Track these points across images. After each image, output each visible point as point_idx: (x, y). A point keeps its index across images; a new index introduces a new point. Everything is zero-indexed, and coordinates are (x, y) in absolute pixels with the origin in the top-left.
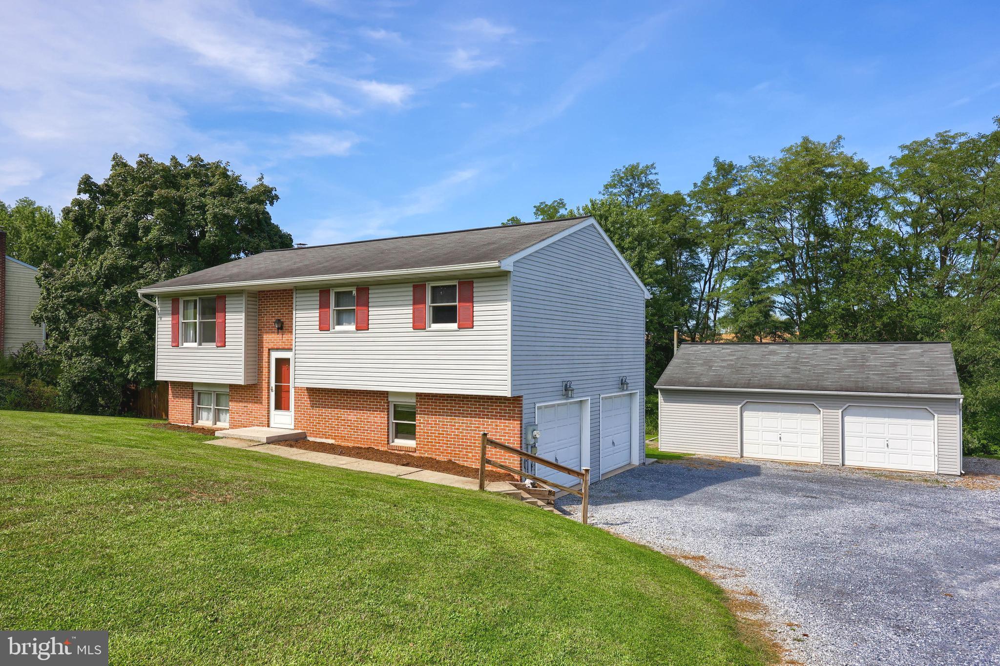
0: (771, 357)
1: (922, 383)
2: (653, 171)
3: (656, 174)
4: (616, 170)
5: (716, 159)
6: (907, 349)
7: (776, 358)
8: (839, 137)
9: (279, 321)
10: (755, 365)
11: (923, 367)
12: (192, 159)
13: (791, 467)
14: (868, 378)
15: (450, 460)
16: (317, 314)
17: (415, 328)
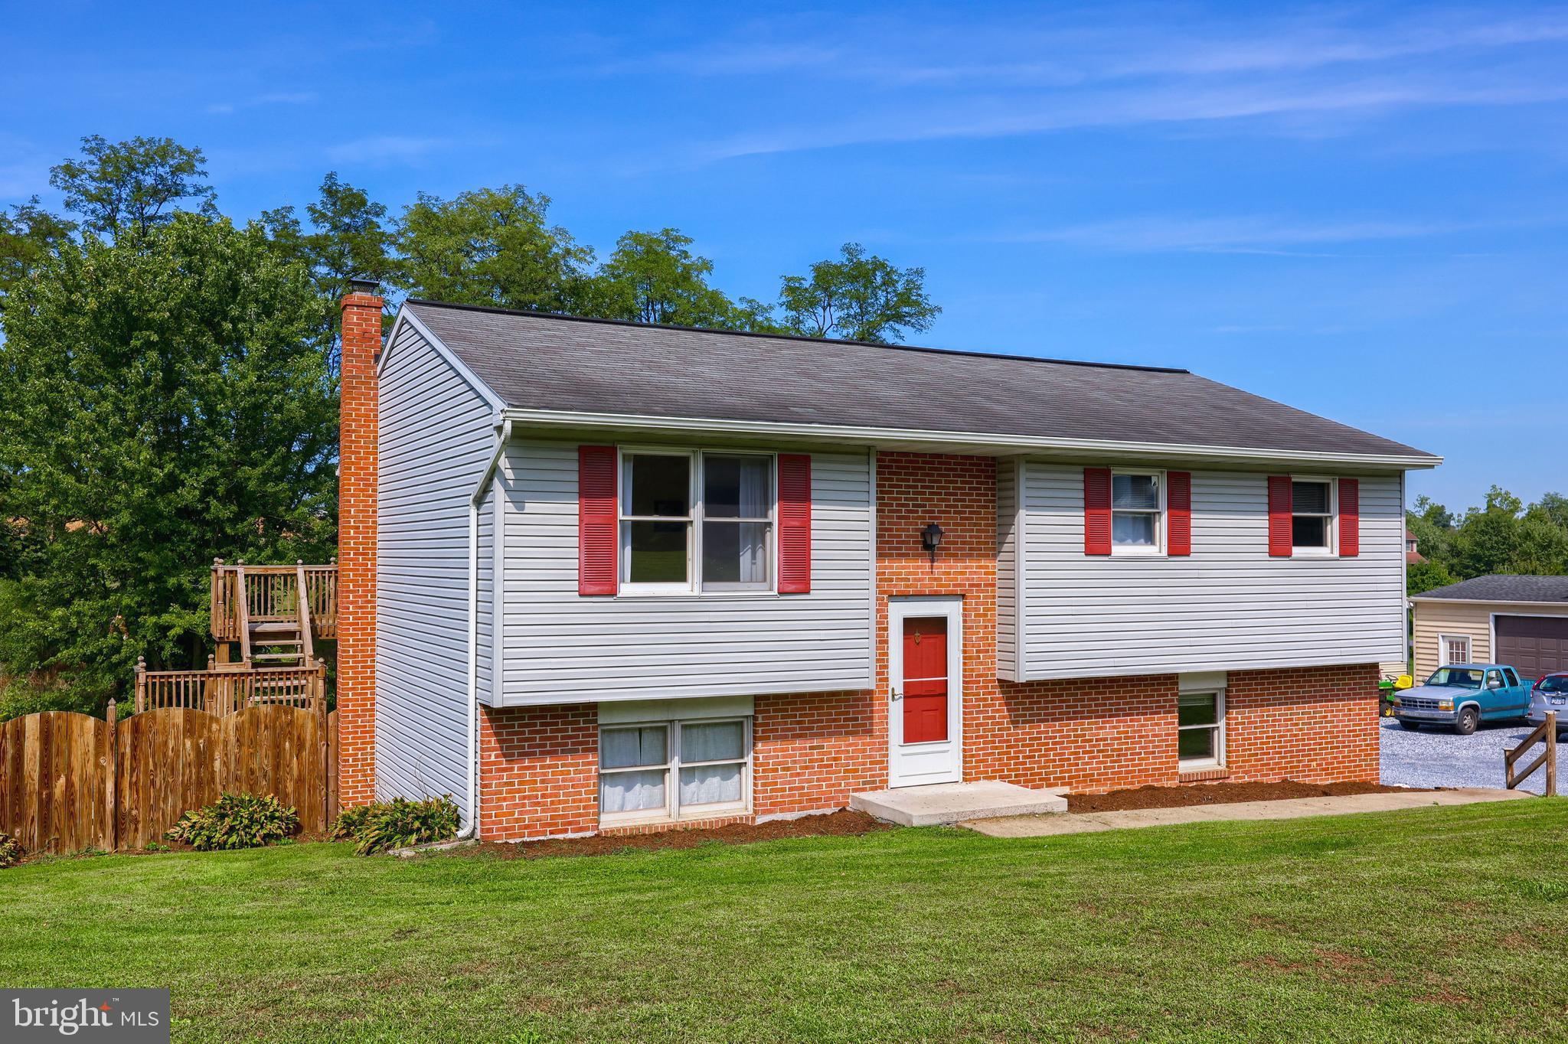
9: (934, 529)
15: (1285, 780)
16: (1078, 518)
17: (1273, 553)
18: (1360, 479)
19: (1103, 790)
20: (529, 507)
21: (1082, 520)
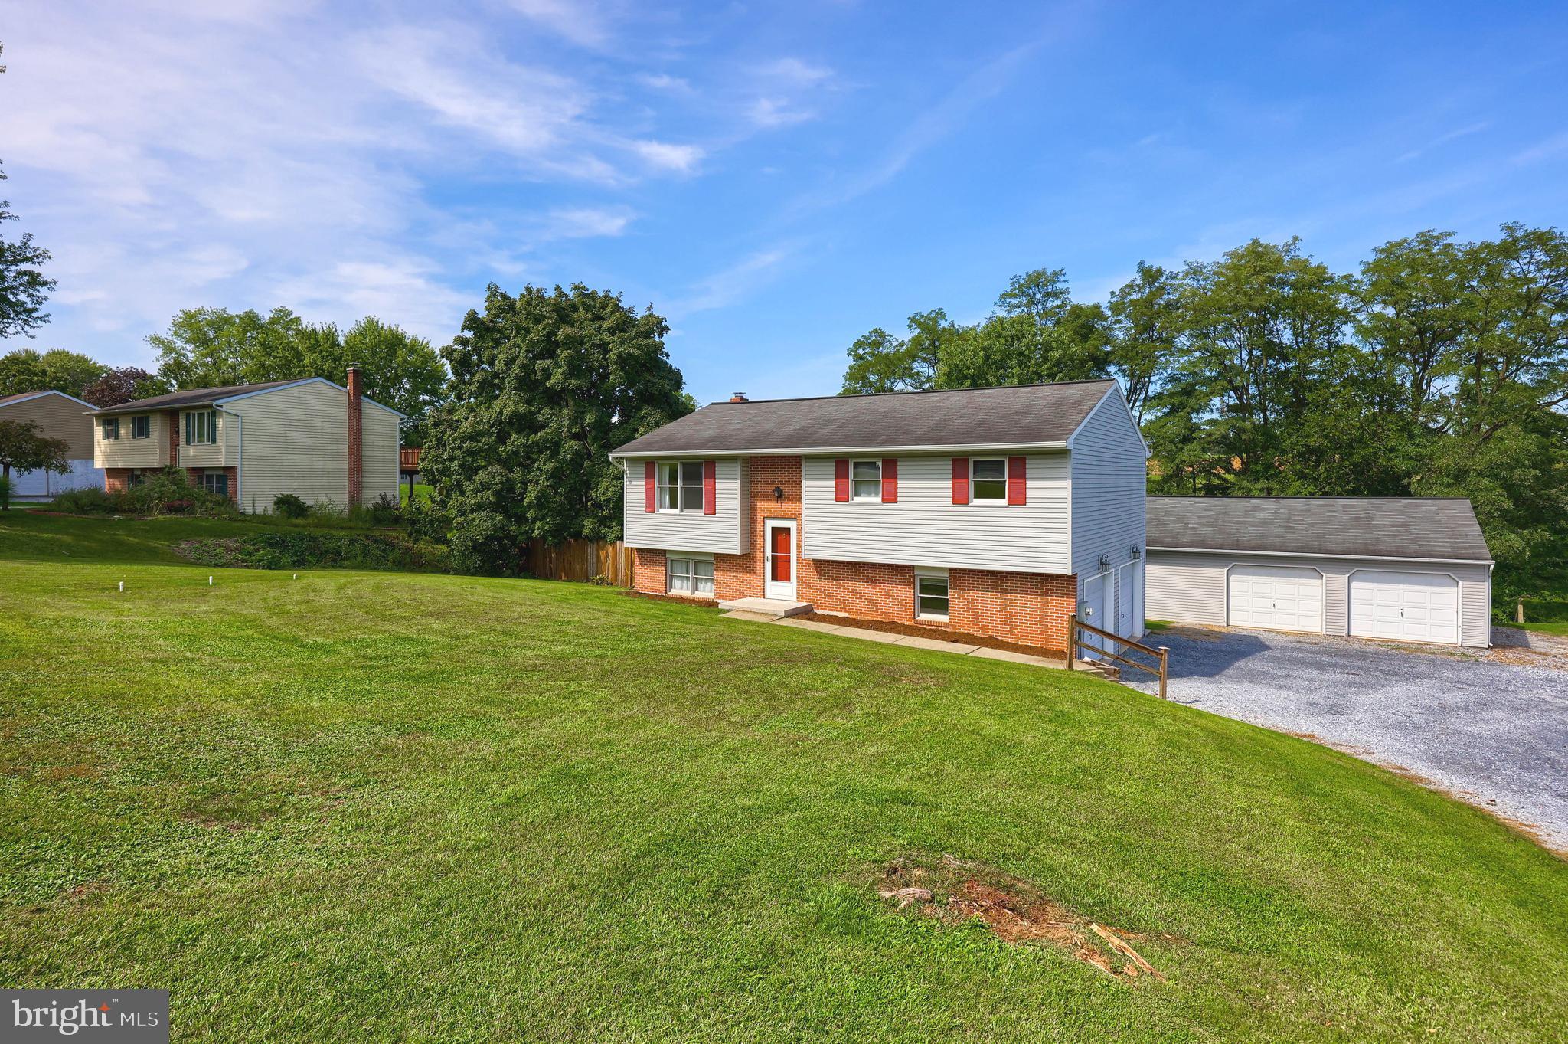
0: (1257, 514)
1: (1444, 546)
2: (1062, 278)
3: (1065, 281)
4: (1016, 276)
5: (1140, 264)
6: (1417, 506)
7: (1262, 515)
8: (1296, 239)
9: (778, 489)
10: (1238, 523)
11: (1439, 527)
12: (576, 288)
13: (1291, 638)
14: (1378, 539)
15: (991, 637)
16: (832, 484)
17: (954, 502)
18: (1026, 456)
19: (866, 618)
20: (633, 483)
21: (834, 485)
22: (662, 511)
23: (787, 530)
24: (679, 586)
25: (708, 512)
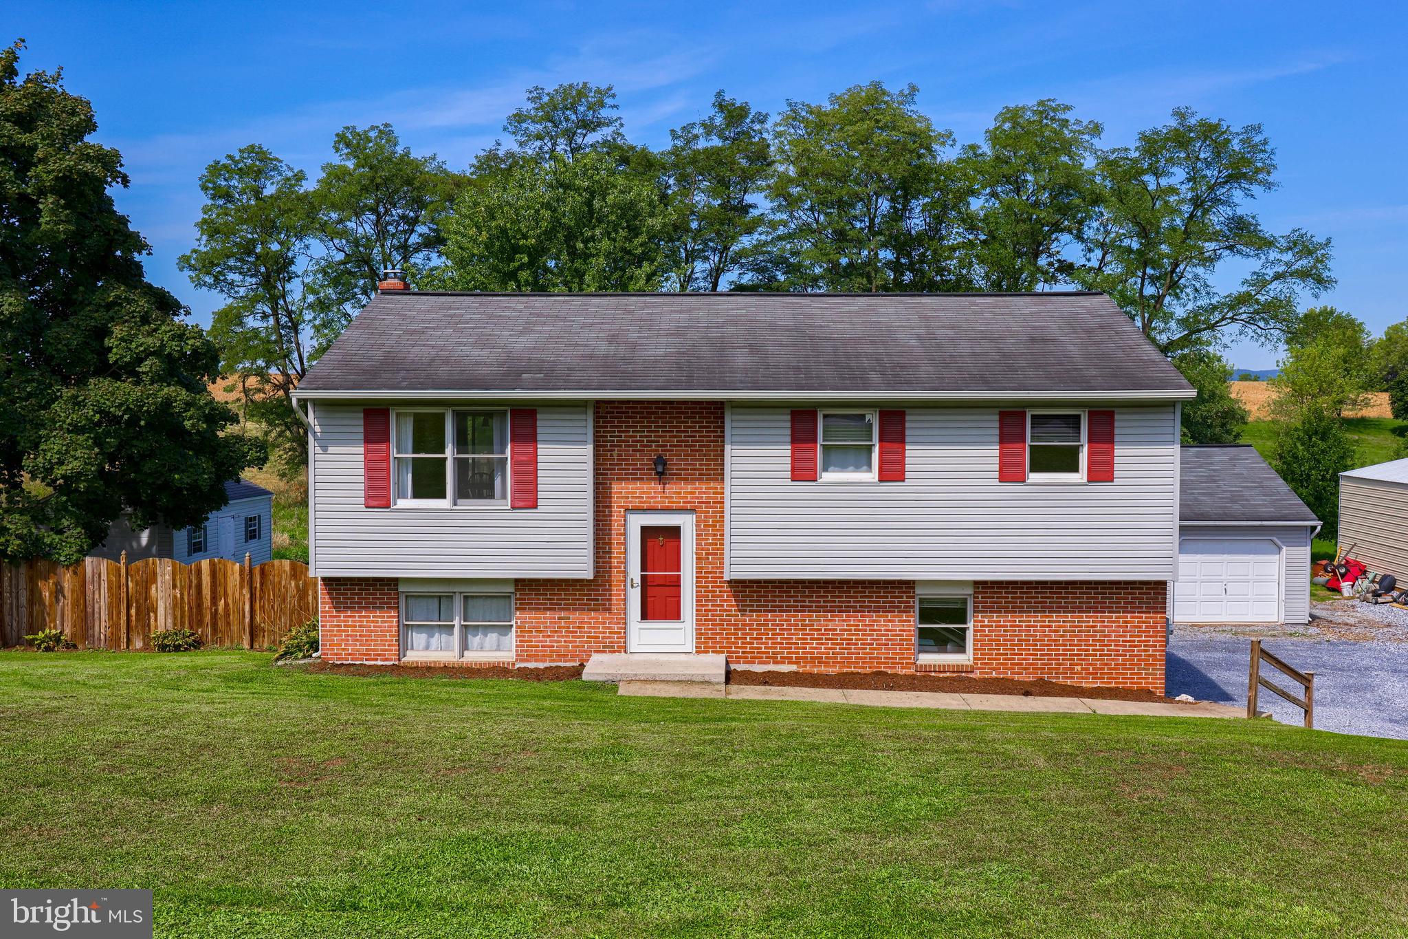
1: (1265, 505)
6: (1208, 455)
9: (660, 461)
11: (1245, 482)
16: (785, 451)
17: (1003, 479)
18: (1116, 410)
19: (832, 671)
20: (331, 450)
21: (789, 453)
22: (402, 503)
23: (675, 532)
24: (423, 644)
25: (521, 504)
